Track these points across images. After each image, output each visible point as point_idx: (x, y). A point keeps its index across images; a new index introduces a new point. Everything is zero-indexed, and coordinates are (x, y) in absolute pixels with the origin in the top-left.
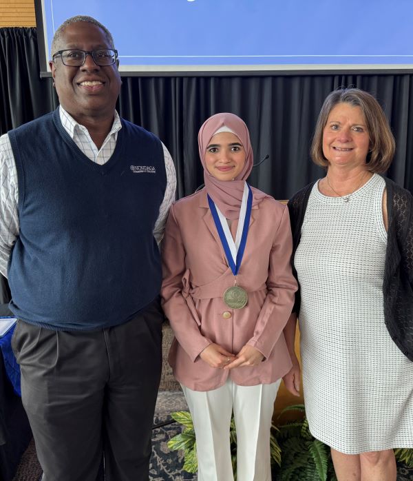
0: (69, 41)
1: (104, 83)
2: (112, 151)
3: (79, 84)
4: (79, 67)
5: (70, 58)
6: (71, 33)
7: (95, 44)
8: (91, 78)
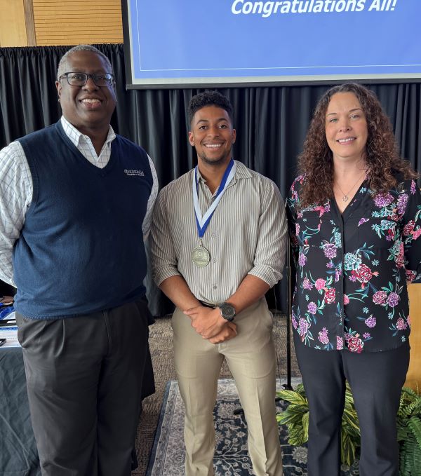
0: (74, 66)
1: (101, 101)
2: (109, 158)
3: (80, 101)
4: (81, 87)
7: (96, 69)
8: (90, 96)
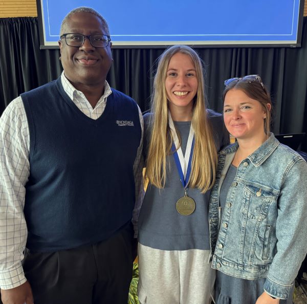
4: (79, 47)
5: (72, 40)
6: (75, 20)
7: (93, 30)
